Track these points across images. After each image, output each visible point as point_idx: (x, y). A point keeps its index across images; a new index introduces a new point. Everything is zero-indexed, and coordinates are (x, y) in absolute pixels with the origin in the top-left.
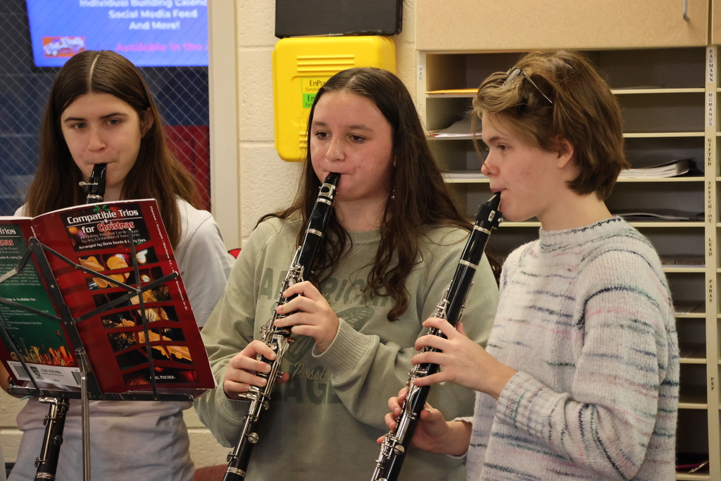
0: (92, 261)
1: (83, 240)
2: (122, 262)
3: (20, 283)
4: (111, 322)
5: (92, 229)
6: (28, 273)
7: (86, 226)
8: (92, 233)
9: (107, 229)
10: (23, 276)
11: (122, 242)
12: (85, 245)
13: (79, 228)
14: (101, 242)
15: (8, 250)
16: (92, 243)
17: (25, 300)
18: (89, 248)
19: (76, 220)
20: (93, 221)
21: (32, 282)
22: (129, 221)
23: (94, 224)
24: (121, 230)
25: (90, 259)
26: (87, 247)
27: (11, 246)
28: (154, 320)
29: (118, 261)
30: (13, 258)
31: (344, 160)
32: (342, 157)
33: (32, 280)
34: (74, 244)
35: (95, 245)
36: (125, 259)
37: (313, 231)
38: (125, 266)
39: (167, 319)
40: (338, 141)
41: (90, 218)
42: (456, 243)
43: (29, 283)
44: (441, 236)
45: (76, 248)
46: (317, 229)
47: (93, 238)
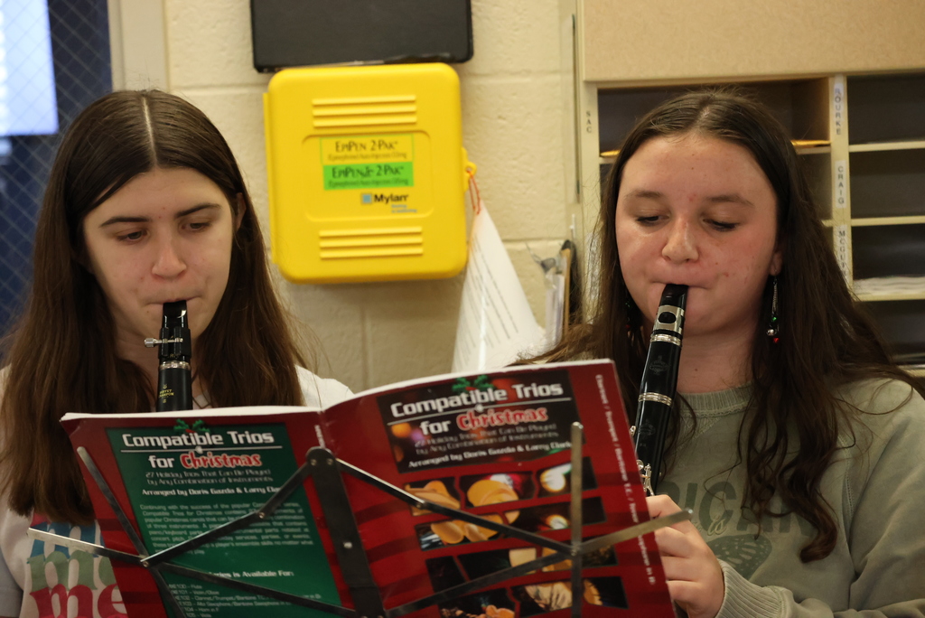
0: (434, 491)
1: (421, 448)
2: (503, 491)
3: (260, 540)
4: (459, 612)
5: (443, 427)
6: (284, 521)
7: (432, 420)
8: (443, 434)
9: (480, 422)
10: (272, 527)
11: (509, 450)
12: (423, 458)
13: (415, 425)
14: (460, 451)
15: (245, 476)
16: (440, 454)
17: (265, 574)
18: (431, 466)
19: (410, 409)
20: (450, 409)
21: (291, 539)
22: (535, 407)
23: (450, 416)
24: (513, 426)
25: (429, 486)
26: (427, 462)
27: (254, 468)
28: (565, 606)
29: (497, 488)
30: (253, 490)
31: (696, 261)
32: (694, 255)
33: (291, 534)
34: (399, 458)
35: (446, 459)
36: (515, 485)
37: (655, 397)
38: (513, 497)
39: (597, 602)
40: (687, 225)
41: (443, 403)
42: (898, 408)
43: (283, 539)
44: (868, 396)
45: (403, 466)
46: (662, 392)
47: (444, 444)
